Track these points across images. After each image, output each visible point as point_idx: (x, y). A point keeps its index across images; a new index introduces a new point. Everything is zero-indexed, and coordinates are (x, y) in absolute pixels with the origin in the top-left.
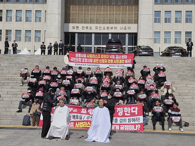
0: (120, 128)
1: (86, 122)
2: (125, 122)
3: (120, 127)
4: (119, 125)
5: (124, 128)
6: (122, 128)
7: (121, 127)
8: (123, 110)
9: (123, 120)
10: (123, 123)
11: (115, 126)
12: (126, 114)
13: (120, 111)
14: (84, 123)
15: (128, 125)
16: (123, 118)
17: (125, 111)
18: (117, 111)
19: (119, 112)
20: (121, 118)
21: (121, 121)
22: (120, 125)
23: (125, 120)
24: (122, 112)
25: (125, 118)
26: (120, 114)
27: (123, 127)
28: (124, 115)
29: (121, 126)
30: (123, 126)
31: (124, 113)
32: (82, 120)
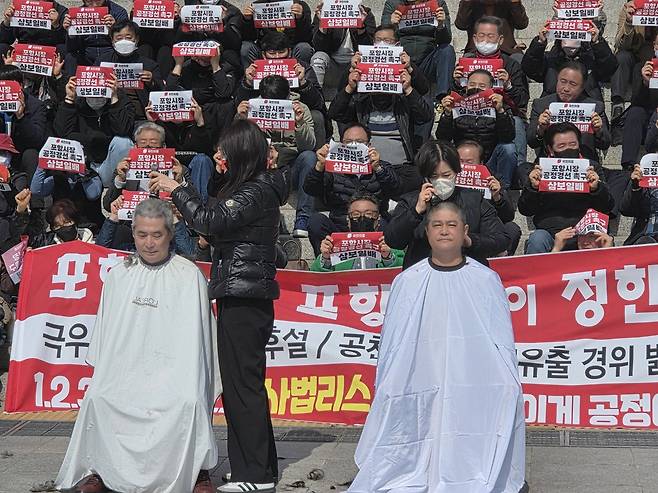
0: (585, 418)
1: (341, 379)
2: (624, 370)
3: (586, 405)
4: (577, 398)
5: (620, 417)
6: (602, 416)
7: (594, 406)
8: (612, 283)
9: (609, 359)
10: (610, 378)
11: (552, 399)
12: (631, 315)
13: (587, 293)
14: (323, 380)
15: (647, 396)
16: (610, 344)
17: (624, 294)
18: (568, 294)
19: (578, 298)
20: (598, 344)
21: (594, 362)
22: (584, 392)
23: (627, 359)
24: (603, 298)
25: (625, 343)
26: (590, 312)
27: (607, 405)
28: (613, 325)
29: (593, 399)
30: (612, 399)
31: (615, 305)
32: (310, 360)
